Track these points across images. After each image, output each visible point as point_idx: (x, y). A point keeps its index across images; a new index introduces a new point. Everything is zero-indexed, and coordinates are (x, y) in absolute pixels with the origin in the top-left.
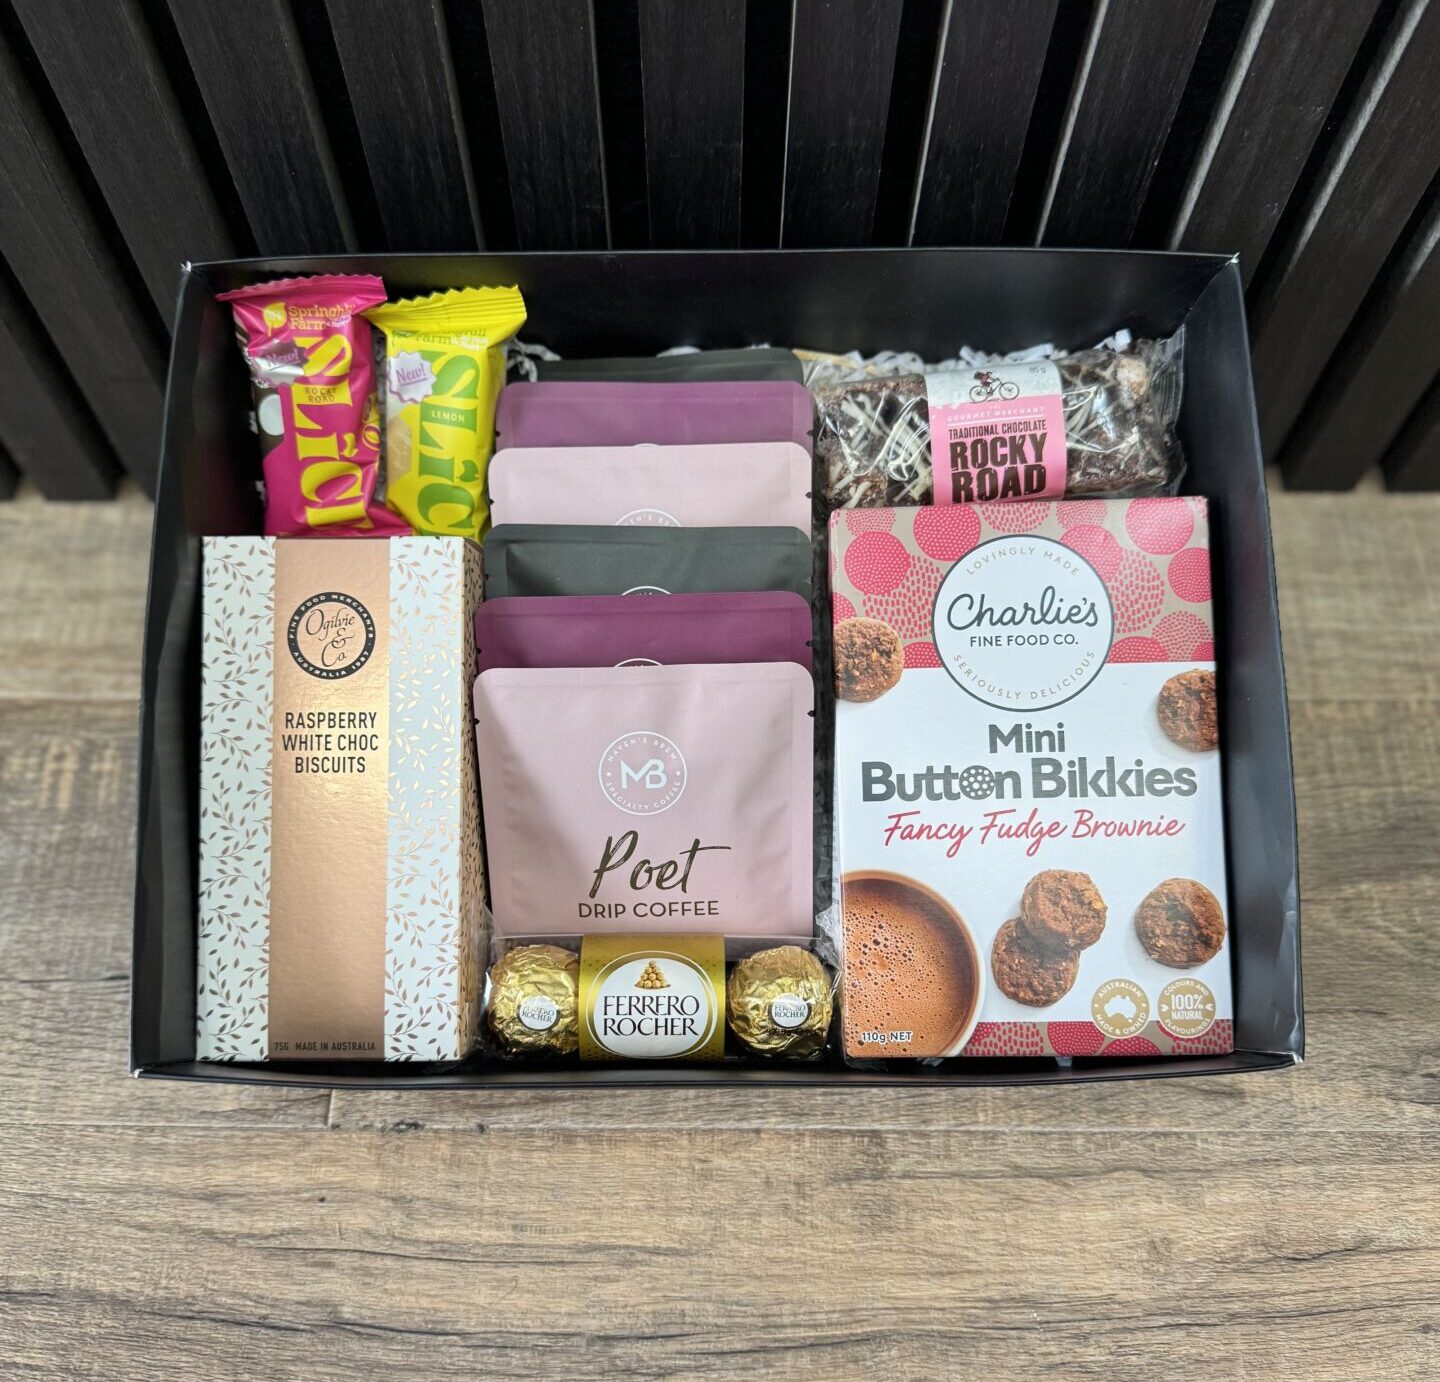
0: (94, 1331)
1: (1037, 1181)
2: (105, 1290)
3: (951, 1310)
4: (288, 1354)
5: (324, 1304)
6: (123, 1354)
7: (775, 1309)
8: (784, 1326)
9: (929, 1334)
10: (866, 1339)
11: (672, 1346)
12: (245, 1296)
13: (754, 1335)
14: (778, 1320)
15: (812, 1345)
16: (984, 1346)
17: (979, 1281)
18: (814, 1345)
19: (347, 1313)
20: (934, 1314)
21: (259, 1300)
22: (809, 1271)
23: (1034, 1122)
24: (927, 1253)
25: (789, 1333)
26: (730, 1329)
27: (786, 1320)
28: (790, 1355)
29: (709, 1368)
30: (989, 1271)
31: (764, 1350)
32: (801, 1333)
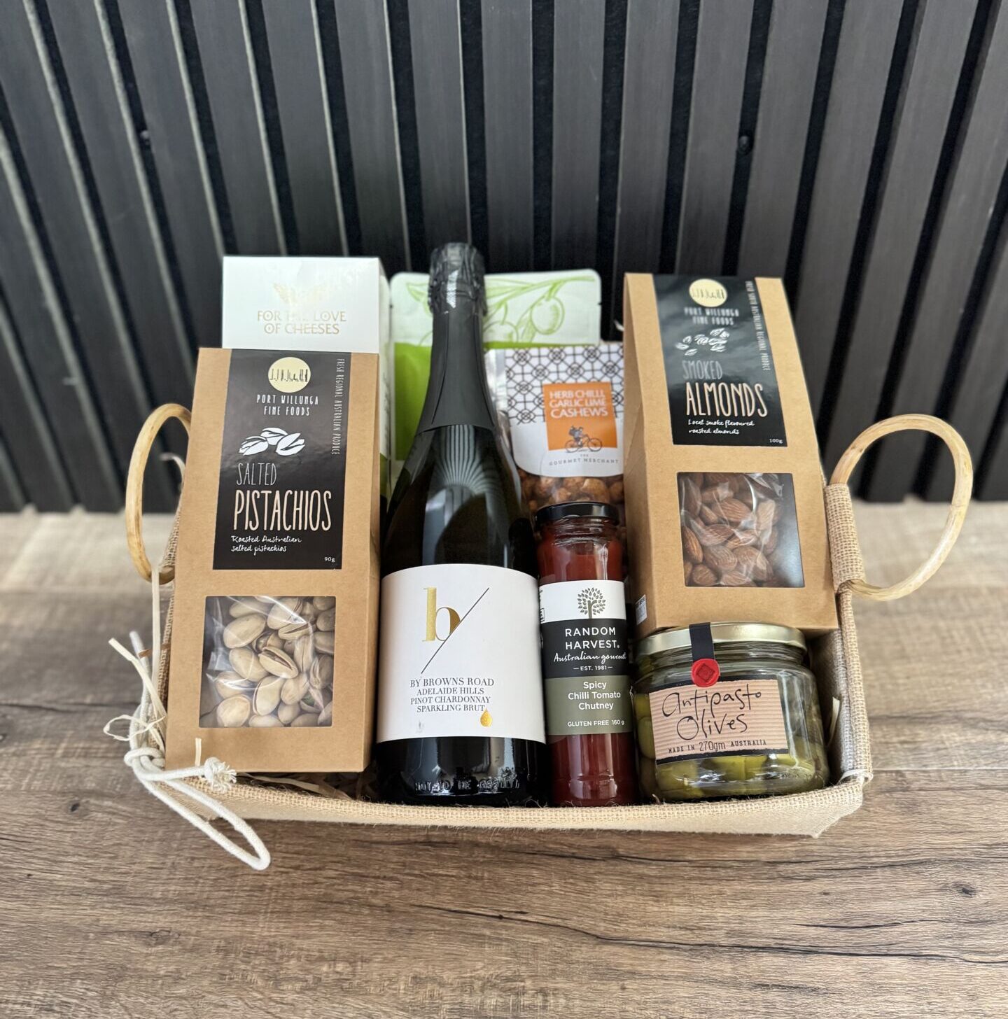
0: (482, 860)
1: (996, 791)
2: (484, 841)
3: (965, 849)
4: (592, 871)
5: (608, 848)
6: (500, 870)
7: (865, 849)
8: (872, 857)
9: (957, 860)
10: (921, 863)
11: (810, 866)
12: (562, 844)
13: (856, 861)
14: (867, 854)
15: (889, 866)
16: (990, 866)
17: (978, 836)
18: (892, 866)
19: (621, 851)
20: (956, 851)
21: (571, 846)
22: (879, 832)
23: (986, 765)
24: (943, 823)
25: (875, 860)
26: (843, 858)
27: (872, 854)
28: (878, 870)
29: (835, 877)
30: (981, 831)
31: (865, 868)
32: (883, 860)
